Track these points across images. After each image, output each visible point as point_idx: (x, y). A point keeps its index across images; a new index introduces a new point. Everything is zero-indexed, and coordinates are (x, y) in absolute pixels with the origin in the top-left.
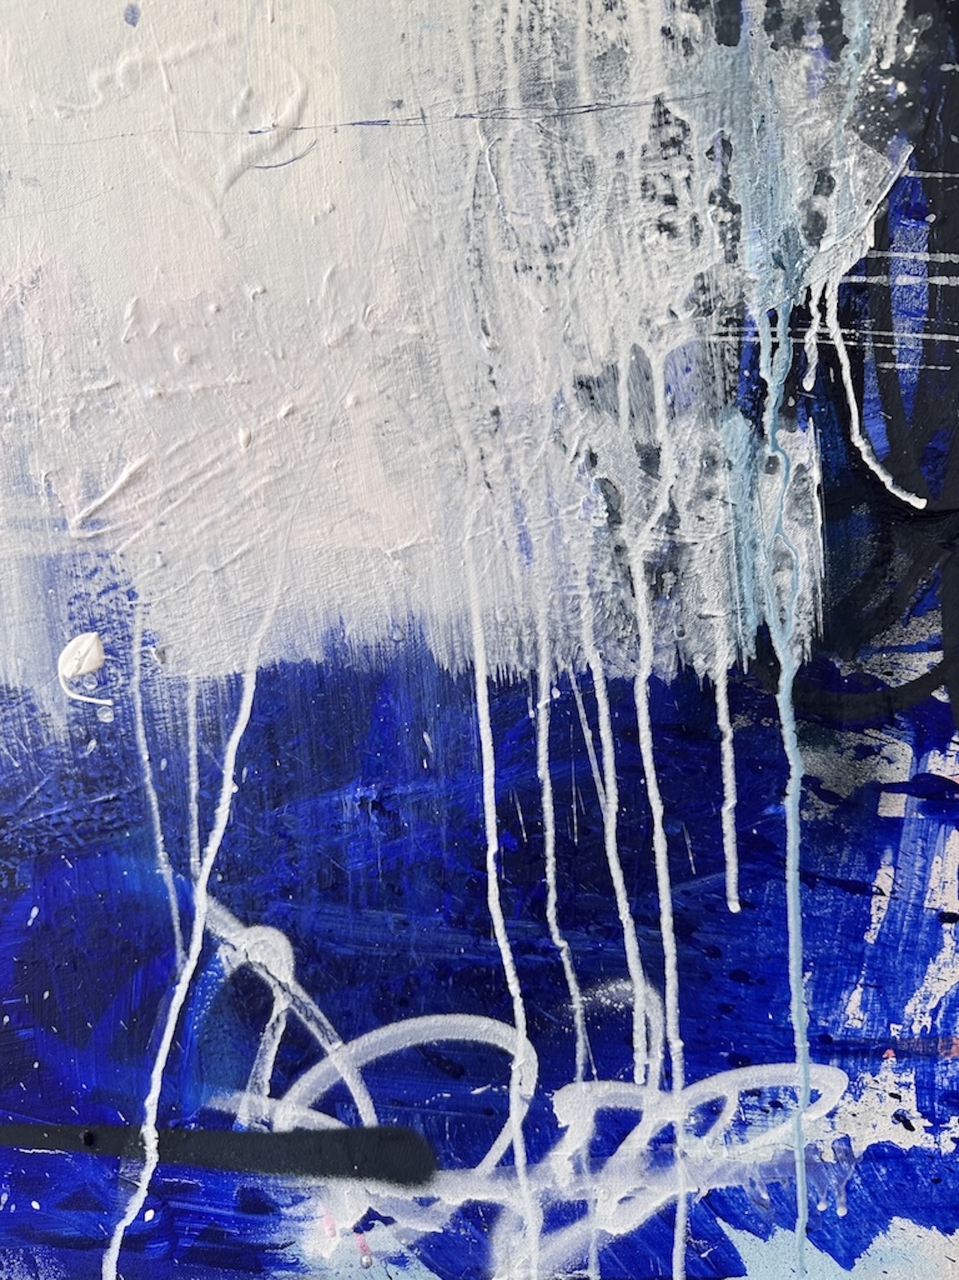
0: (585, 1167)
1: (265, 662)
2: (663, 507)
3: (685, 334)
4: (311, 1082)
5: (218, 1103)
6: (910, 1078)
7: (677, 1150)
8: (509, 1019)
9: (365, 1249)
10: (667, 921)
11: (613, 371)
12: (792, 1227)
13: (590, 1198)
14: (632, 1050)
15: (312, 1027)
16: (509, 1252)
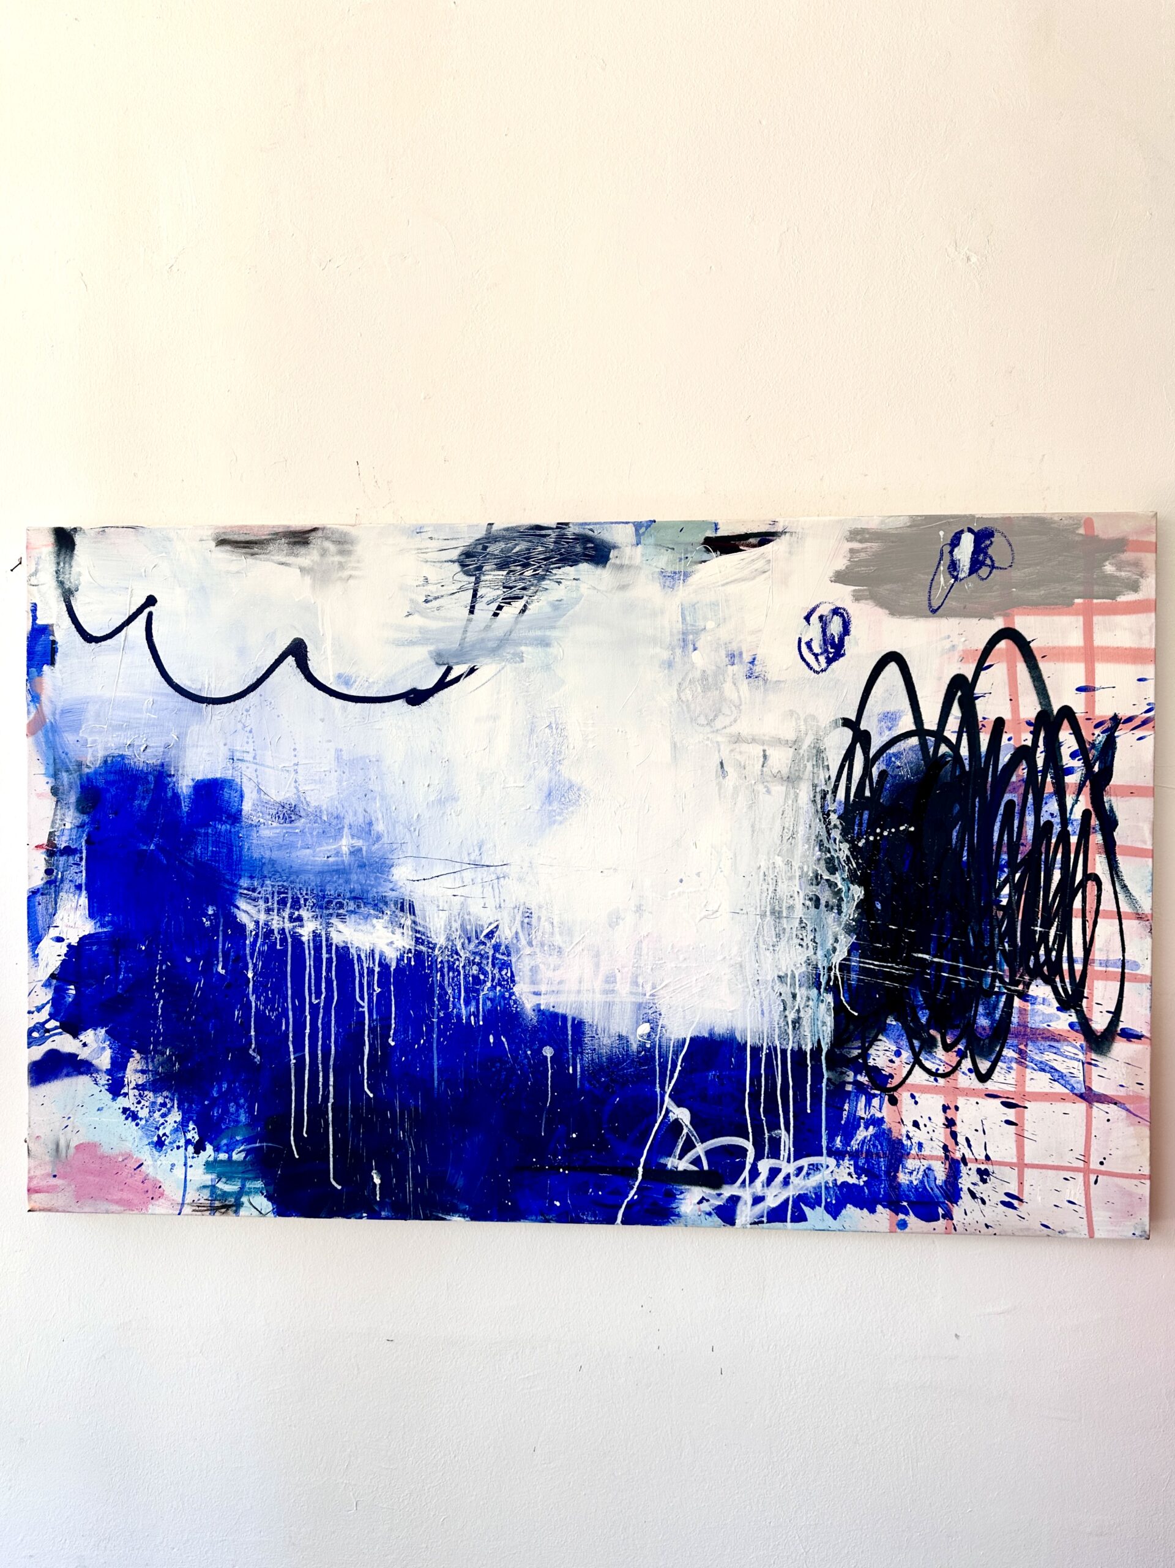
0: (765, 1185)
1: (693, 1036)
2: (797, 1008)
3: (804, 969)
4: (690, 1155)
5: (662, 1161)
6: (852, 1162)
7: (791, 1181)
8: (748, 1139)
9: (700, 1210)
10: (791, 1114)
11: (787, 975)
12: (820, 1206)
13: (766, 1195)
14: (780, 1150)
15: (693, 1138)
16: (742, 1211)
